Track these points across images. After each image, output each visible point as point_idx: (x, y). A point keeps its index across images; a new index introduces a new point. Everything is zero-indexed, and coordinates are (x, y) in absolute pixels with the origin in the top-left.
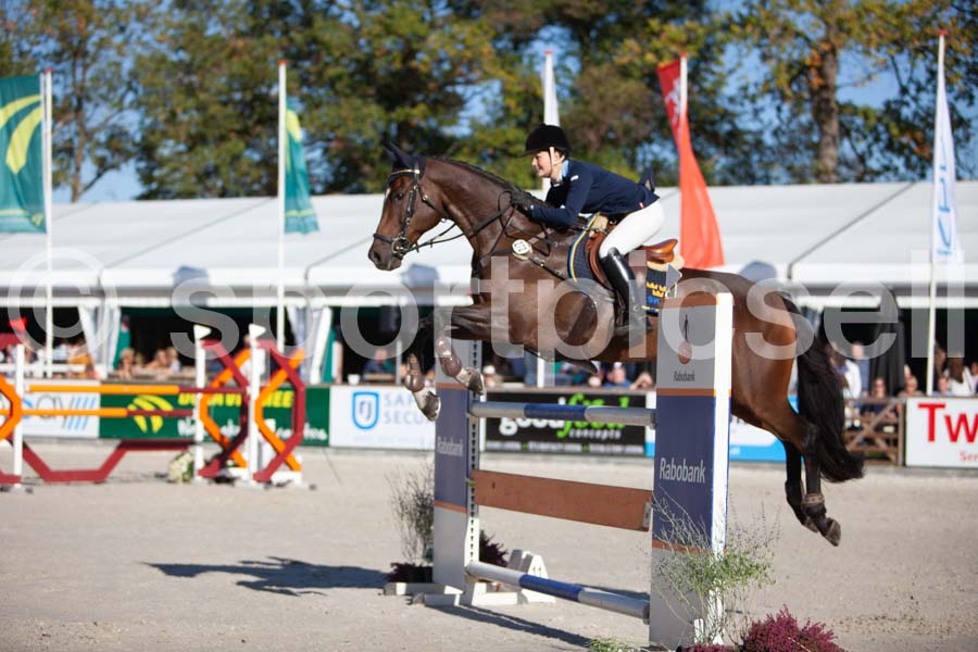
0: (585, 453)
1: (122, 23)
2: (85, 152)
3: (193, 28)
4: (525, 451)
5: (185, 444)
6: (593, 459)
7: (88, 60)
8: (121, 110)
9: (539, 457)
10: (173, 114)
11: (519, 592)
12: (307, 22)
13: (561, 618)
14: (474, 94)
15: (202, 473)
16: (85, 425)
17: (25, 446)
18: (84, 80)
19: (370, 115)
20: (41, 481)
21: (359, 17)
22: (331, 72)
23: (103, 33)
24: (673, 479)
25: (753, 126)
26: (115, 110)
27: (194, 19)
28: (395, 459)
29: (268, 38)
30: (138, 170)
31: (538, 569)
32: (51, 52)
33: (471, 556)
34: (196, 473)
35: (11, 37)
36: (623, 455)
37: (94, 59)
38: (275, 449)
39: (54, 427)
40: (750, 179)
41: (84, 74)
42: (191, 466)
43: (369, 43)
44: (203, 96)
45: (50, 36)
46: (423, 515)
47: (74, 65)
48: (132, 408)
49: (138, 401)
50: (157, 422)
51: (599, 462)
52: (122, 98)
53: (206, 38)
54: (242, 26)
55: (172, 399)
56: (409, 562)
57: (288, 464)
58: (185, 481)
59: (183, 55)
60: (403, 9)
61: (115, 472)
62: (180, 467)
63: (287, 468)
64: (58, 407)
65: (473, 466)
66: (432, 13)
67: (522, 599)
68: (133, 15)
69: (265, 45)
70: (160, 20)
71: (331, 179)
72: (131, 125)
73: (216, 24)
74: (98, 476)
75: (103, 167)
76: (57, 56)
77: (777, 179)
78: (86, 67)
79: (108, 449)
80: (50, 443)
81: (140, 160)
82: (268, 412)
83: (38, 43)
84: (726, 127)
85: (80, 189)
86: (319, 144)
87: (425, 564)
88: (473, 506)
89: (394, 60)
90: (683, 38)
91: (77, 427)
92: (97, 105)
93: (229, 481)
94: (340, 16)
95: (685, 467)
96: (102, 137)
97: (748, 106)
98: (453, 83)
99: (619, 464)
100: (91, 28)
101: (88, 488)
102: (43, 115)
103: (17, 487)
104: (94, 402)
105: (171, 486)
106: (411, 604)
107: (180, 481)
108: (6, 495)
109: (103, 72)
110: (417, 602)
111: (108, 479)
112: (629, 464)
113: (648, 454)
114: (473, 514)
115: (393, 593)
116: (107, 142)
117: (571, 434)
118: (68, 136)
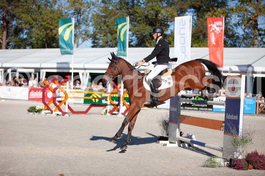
0: (199, 110)
1: (89, 6)
2: (80, 36)
3: (106, 8)
4: (184, 109)
5: (105, 105)
7: (81, 14)
8: (88, 27)
9: (188, 111)
10: (101, 27)
12: (133, 7)
14: (172, 24)
15: (109, 112)
16: (80, 101)
17: (68, 105)
18: (80, 19)
19: (147, 29)
20: (72, 113)
21: (145, 6)
22: (138, 19)
23: (85, 8)
24: (230, 118)
26: (87, 26)
27: (106, 6)
29: (123, 10)
31: (194, 139)
32: (72, 13)
33: (178, 135)
34: (108, 112)
35: (63, 9)
36: (207, 111)
37: (83, 14)
38: (126, 107)
42: (106, 111)
43: (147, 12)
44: (108, 23)
45: (72, 9)
46: (166, 125)
47: (78, 16)
48: (91, 97)
49: (92, 95)
50: (97, 100)
51: (202, 112)
52: (89, 24)
53: (109, 10)
54: (118, 7)
55: (101, 95)
56: (163, 136)
58: (105, 114)
59: (103, 14)
60: (155, 4)
61: (90, 111)
62: (104, 111)
64: (74, 96)
65: (179, 114)
66: (162, 5)
68: (92, 4)
69: (123, 12)
70: (98, 6)
71: (137, 43)
72: (91, 30)
73: (111, 7)
74: (85, 112)
75: (84, 40)
76: (74, 14)
78: (80, 16)
79: (87, 106)
82: (125, 99)
83: (70, 11)
85: (79, 45)
86: (134, 35)
87: (166, 137)
88: (179, 123)
89: (153, 16)
90: (222, 12)
91: (78, 100)
92: (83, 25)
93: (115, 114)
94: (141, 5)
95: (233, 116)
96: (84, 32)
98: (167, 22)
99: (206, 113)
100: (82, 7)
101: (83, 115)
102: (73, 27)
103: (66, 115)
104: (82, 95)
105: (102, 115)
106: (163, 146)
107: (104, 114)
108: (63, 116)
109: (85, 17)
110: (165, 145)
111: (87, 114)
112: (209, 113)
113: (213, 111)
114: (179, 125)
115: (159, 143)
116: (85, 34)
117: (195, 105)
118: (76, 32)
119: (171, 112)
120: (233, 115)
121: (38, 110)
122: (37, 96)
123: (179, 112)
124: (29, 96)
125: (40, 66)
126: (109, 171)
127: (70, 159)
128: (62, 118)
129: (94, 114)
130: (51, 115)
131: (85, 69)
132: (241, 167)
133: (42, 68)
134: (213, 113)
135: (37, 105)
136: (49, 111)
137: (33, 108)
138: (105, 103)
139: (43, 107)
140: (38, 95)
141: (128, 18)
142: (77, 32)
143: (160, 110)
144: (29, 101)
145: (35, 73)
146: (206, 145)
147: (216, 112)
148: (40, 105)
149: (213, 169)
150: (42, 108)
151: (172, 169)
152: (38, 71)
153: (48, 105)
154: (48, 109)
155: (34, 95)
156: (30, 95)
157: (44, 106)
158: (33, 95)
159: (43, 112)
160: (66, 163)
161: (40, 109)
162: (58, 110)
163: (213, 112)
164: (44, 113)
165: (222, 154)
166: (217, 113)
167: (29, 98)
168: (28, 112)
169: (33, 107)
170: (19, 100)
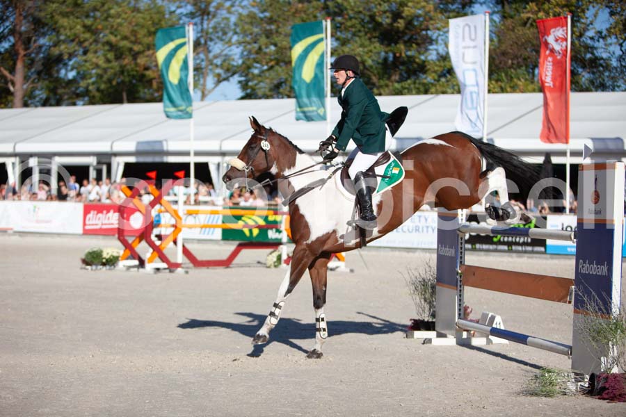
0: (510, 251)
2: (208, 71)
4: (474, 249)
5: (276, 244)
6: (514, 255)
7: (210, 17)
8: (230, 46)
9: (482, 253)
10: (260, 48)
11: (487, 337)
13: (514, 354)
14: (440, 36)
15: (286, 262)
16: (213, 233)
17: (184, 246)
18: (208, 28)
19: (375, 49)
20: (192, 266)
23: (219, 1)
25: (605, 55)
26: (226, 46)
28: (397, 253)
30: (240, 82)
31: (499, 323)
32: (188, 12)
33: (460, 316)
34: (282, 262)
36: (532, 252)
37: (214, 16)
39: (196, 234)
40: (602, 87)
41: (208, 24)
42: (279, 258)
45: (188, 3)
46: (428, 290)
47: (202, 19)
48: (241, 223)
49: (243, 218)
50: (256, 232)
51: (518, 256)
52: (231, 38)
55: (265, 218)
56: (421, 319)
57: (336, 257)
58: (275, 266)
61: (237, 260)
62: (274, 257)
63: (336, 259)
64: (198, 223)
65: (461, 262)
67: (489, 342)
72: (236, 54)
74: (227, 263)
75: (220, 80)
76: (192, 15)
77: (619, 87)
78: (209, 21)
79: (231, 247)
80: (193, 243)
81: (241, 76)
83: (179, 7)
84: (589, 56)
85: (206, 92)
87: (431, 320)
88: (460, 286)
91: (208, 233)
92: (215, 44)
95: (595, 266)
96: (218, 61)
97: (601, 43)
98: (427, 30)
99: (529, 257)
101: (220, 270)
102: (188, 50)
103: (179, 270)
104: (219, 220)
105: (268, 269)
106: (424, 343)
107: (272, 267)
108: (173, 274)
109: (219, 24)
110: (427, 343)
111: (231, 266)
112: (536, 258)
113: (548, 252)
114: (460, 291)
115: (413, 337)
116: (222, 64)
117: (502, 240)
118: (198, 61)
119: (440, 258)
120: (597, 265)
121: (107, 260)
122: (105, 224)
123: (461, 257)
124: (85, 224)
125: (112, 147)
126: (289, 409)
127: (192, 381)
128: (168, 279)
129: (248, 265)
130: (141, 270)
131: (223, 154)
132: (618, 393)
133: (116, 154)
134: (546, 259)
135: (107, 247)
136: (136, 262)
137: (95, 256)
138: (276, 239)
139: (121, 253)
140: (107, 222)
141: (328, 24)
142: (202, 60)
143: (414, 252)
144: (85, 236)
145: (99, 167)
146: (529, 339)
147: (555, 256)
148: (112, 248)
149: (549, 399)
150: (118, 253)
151: (446, 402)
152: (105, 160)
153: (133, 245)
154: (134, 255)
155: (97, 222)
156: (87, 222)
157: (123, 248)
158: (94, 222)
159: (122, 264)
160: (181, 393)
161: (114, 257)
162: (157, 259)
163: (548, 256)
164: (124, 266)
165: (570, 361)
166: (556, 258)
167: (84, 230)
168: (84, 266)
169: (94, 252)
170: (59, 235)
